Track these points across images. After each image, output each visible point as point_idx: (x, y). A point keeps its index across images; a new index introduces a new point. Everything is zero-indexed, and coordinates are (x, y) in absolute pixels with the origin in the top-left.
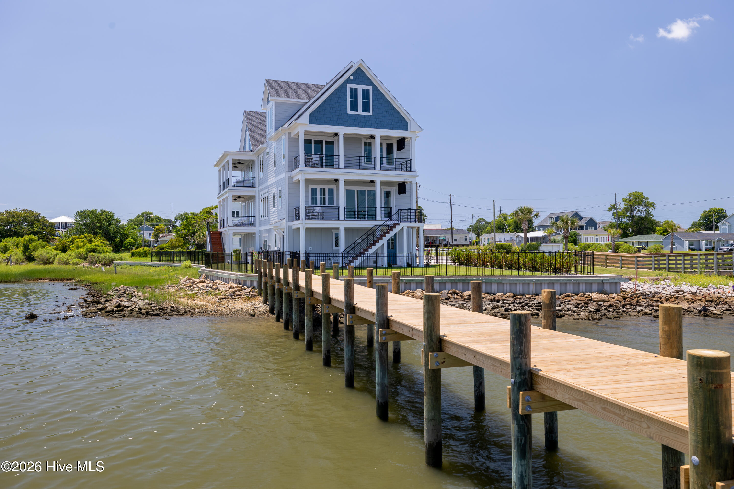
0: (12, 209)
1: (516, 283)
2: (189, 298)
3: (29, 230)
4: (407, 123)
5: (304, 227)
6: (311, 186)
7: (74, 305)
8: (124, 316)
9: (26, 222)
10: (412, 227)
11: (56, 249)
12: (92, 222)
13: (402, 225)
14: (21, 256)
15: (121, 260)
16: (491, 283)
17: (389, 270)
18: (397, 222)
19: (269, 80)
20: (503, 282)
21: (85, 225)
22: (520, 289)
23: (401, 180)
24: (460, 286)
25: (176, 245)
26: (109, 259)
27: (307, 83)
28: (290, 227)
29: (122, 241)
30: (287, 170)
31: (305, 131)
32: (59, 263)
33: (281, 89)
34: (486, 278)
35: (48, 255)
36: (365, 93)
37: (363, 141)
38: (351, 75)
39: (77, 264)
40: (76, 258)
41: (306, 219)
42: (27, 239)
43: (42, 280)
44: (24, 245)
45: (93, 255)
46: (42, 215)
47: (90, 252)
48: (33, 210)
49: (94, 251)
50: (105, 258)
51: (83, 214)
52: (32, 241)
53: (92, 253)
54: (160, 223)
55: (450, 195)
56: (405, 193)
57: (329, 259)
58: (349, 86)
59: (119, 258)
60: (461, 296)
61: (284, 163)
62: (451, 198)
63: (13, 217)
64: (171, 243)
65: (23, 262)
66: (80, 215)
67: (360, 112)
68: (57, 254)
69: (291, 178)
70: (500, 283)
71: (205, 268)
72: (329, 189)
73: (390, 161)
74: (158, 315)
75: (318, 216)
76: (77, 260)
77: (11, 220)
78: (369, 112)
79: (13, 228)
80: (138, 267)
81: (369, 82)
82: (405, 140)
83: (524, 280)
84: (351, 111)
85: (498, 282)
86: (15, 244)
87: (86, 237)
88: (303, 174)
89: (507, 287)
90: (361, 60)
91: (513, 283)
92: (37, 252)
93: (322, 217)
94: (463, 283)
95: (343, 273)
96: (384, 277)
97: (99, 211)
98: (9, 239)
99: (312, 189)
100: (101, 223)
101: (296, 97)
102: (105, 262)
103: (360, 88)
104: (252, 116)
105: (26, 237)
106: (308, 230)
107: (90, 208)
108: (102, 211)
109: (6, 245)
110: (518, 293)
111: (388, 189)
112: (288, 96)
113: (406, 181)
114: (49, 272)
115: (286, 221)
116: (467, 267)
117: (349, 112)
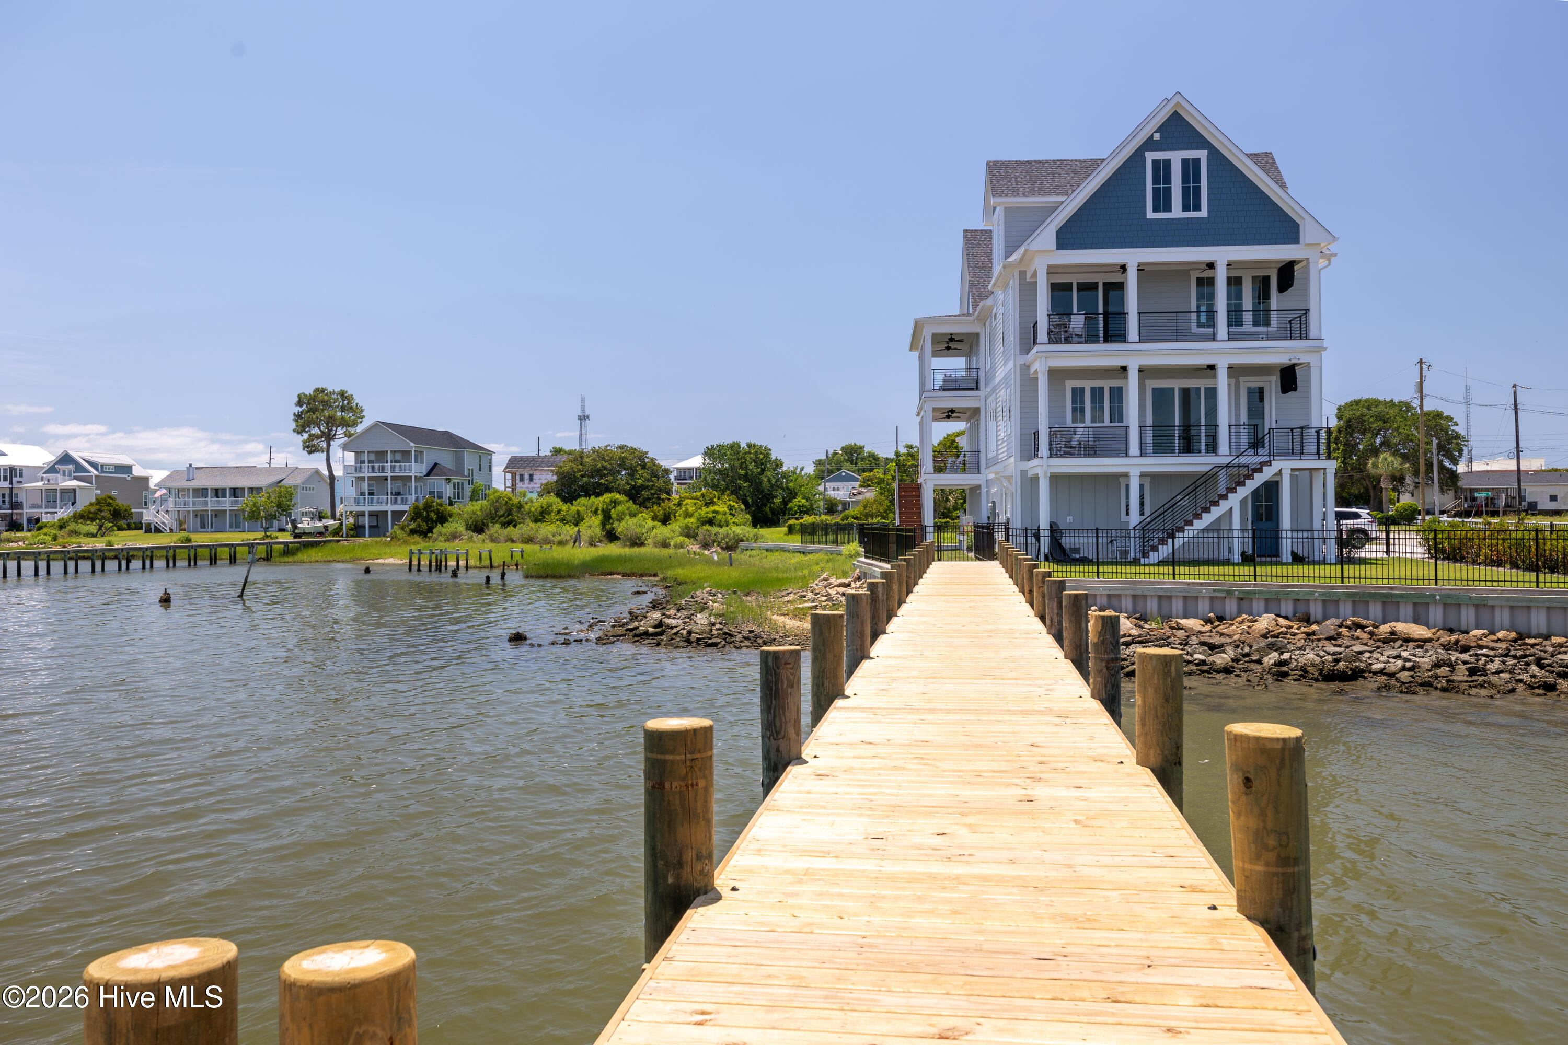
0: (603, 445)
1: (1529, 608)
2: (794, 617)
3: (628, 484)
4: (1298, 226)
5: (1045, 473)
6: (1070, 384)
7: (604, 622)
8: (658, 644)
9: (625, 469)
10: (1311, 470)
11: (654, 519)
12: (732, 467)
13: (1276, 465)
14: (598, 531)
15: (755, 541)
16: (1460, 605)
17: (1242, 568)
18: (1266, 459)
19: (995, 163)
20: (1491, 603)
21: (720, 472)
22: (1538, 621)
23: (1283, 359)
24: (1375, 610)
25: (874, 511)
26: (734, 538)
27: (1077, 158)
28: (1024, 473)
29: (785, 502)
30: (1018, 352)
31: (1049, 267)
32: (656, 545)
33: (1019, 179)
34: (1444, 592)
35: (638, 530)
36: (1191, 170)
37: (1194, 275)
38: (1156, 132)
39: (681, 546)
40: (681, 534)
41: (1051, 456)
42: (608, 500)
43: (611, 574)
44: (603, 510)
45: (707, 530)
46: (650, 455)
47: (704, 524)
48: (635, 446)
49: (710, 522)
50: (727, 535)
51: (716, 452)
52: (615, 503)
53: (707, 527)
54: (878, 465)
55: (1514, 386)
56: (1295, 389)
57: (1111, 542)
58: (1150, 156)
59: (751, 535)
60: (1371, 634)
61: (1013, 337)
62: (1515, 393)
63: (603, 459)
64: (865, 507)
65: (600, 541)
66: (709, 453)
67: (1177, 212)
68: (653, 528)
69: (1026, 367)
70: (1483, 606)
71: (866, 557)
72: (1111, 389)
73: (1262, 316)
74: (714, 645)
75: (1080, 448)
76: (681, 539)
77: (599, 466)
78: (1200, 210)
79: (602, 481)
80: (777, 553)
81: (1199, 141)
82: (1296, 268)
83: (1549, 600)
84: (1154, 211)
85: (1476, 602)
86: (593, 509)
87: (703, 495)
88: (1043, 359)
89: (1502, 616)
90: (1178, 95)
91: (1520, 607)
92: (623, 523)
93: (1090, 451)
94: (1384, 603)
95: (1098, 572)
96: (1189, 584)
97: (743, 445)
98: (583, 500)
99: (1074, 390)
100: (746, 468)
101: (1049, 193)
102: (727, 543)
103: (1176, 157)
104: (980, 240)
105: (607, 497)
106: (1055, 479)
107: (728, 441)
108: (749, 446)
109: (578, 511)
110: (1534, 631)
111: (1255, 382)
112: (1032, 192)
113: (1294, 361)
114: (625, 562)
115: (1015, 461)
116: (1458, 565)
117: (1150, 215)
